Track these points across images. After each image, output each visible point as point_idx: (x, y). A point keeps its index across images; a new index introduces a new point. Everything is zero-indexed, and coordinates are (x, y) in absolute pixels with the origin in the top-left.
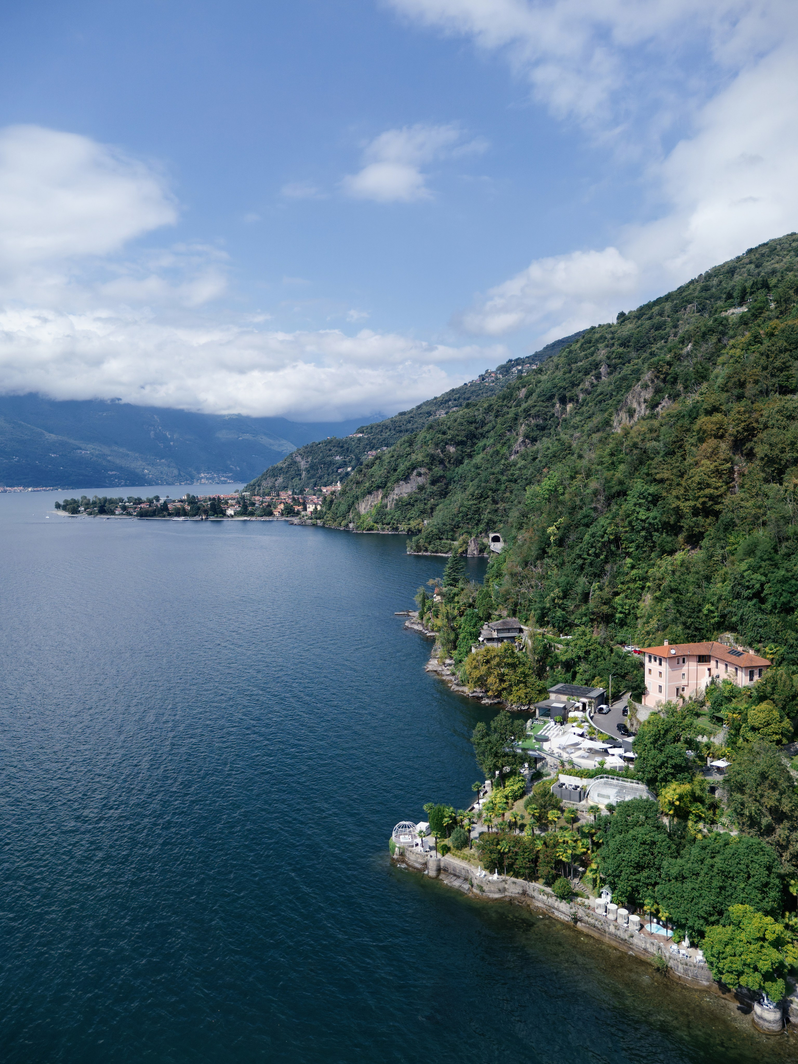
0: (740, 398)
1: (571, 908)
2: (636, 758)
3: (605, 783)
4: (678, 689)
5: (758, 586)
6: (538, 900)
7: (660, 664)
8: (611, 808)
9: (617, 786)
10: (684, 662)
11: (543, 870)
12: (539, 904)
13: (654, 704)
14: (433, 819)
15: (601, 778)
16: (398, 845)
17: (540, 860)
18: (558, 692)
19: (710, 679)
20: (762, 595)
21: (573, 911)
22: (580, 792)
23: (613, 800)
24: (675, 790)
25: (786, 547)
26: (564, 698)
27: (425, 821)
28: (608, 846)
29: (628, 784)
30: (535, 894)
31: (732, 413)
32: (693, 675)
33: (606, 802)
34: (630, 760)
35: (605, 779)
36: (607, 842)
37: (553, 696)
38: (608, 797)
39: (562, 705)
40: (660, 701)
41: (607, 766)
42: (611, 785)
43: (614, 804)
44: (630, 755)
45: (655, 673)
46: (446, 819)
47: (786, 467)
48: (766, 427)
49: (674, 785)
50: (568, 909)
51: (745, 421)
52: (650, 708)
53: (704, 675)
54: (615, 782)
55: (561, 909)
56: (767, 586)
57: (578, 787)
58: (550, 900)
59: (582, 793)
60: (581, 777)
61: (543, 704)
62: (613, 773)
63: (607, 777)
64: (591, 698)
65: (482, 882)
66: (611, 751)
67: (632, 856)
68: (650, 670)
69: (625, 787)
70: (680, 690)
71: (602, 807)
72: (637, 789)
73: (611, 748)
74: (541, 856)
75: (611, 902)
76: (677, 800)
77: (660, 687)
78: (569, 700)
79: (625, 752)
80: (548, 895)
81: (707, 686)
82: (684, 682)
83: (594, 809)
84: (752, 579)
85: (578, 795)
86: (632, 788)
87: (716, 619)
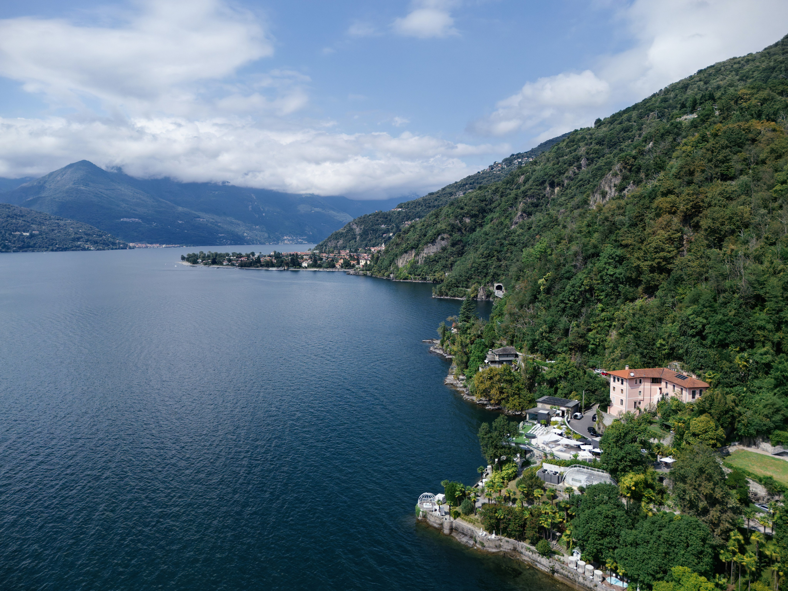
0: (689, 183)
1: (550, 562)
2: (602, 453)
3: (578, 471)
4: (635, 403)
5: (700, 326)
6: (525, 555)
7: (622, 383)
8: (581, 489)
9: (586, 473)
10: (640, 382)
11: (529, 533)
12: (526, 558)
13: (617, 413)
14: (448, 492)
15: (575, 467)
16: (422, 510)
17: (527, 526)
18: (544, 402)
19: (661, 396)
20: (704, 334)
21: (551, 564)
22: (559, 477)
23: (584, 484)
24: (631, 478)
25: (724, 297)
26: (548, 407)
27: (442, 493)
28: (579, 518)
29: (595, 472)
30: (523, 551)
31: (683, 195)
32: (647, 392)
33: (578, 485)
34: (597, 454)
35: (578, 468)
36: (579, 515)
37: (540, 405)
38: (580, 481)
39: (546, 412)
40: (621, 411)
41: (580, 458)
42: (582, 472)
43: (585, 487)
44: (597, 450)
45: (618, 390)
46: (457, 493)
47: (725, 236)
48: (710, 206)
49: (631, 475)
50: (548, 563)
51: (693, 201)
52: (614, 416)
53: (656, 393)
54: (585, 470)
55: (543, 563)
56: (707, 327)
57: (557, 473)
58: (534, 555)
59: (560, 478)
60: (560, 465)
61: (532, 410)
62: (584, 464)
63: (580, 467)
64: (569, 407)
65: (483, 539)
66: (582, 447)
67: (598, 527)
68: (614, 388)
69: (593, 475)
70: (637, 404)
71: (575, 488)
72: (602, 477)
73: (583, 445)
74: (528, 523)
75: (581, 559)
76: (633, 486)
77: (622, 400)
78: (551, 408)
79: (594, 448)
80: (533, 552)
81: (658, 401)
82: (641, 398)
83: (569, 490)
84: (695, 321)
85: (557, 478)
86: (599, 476)
87: (666, 351)
